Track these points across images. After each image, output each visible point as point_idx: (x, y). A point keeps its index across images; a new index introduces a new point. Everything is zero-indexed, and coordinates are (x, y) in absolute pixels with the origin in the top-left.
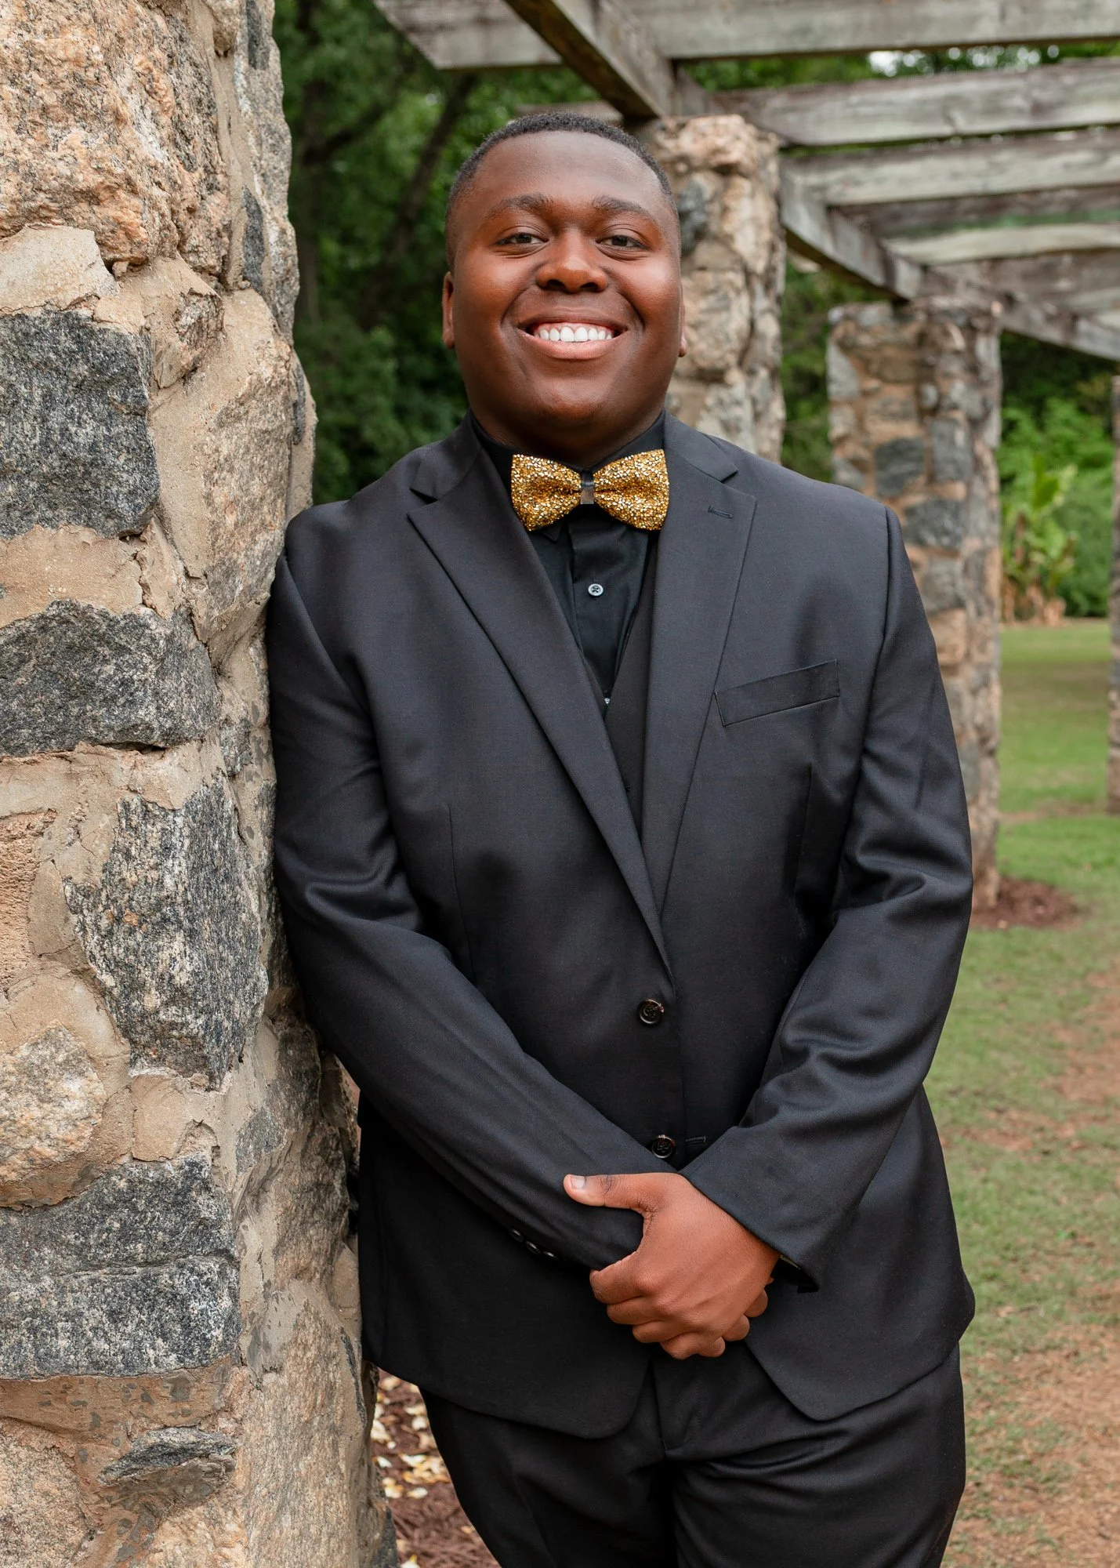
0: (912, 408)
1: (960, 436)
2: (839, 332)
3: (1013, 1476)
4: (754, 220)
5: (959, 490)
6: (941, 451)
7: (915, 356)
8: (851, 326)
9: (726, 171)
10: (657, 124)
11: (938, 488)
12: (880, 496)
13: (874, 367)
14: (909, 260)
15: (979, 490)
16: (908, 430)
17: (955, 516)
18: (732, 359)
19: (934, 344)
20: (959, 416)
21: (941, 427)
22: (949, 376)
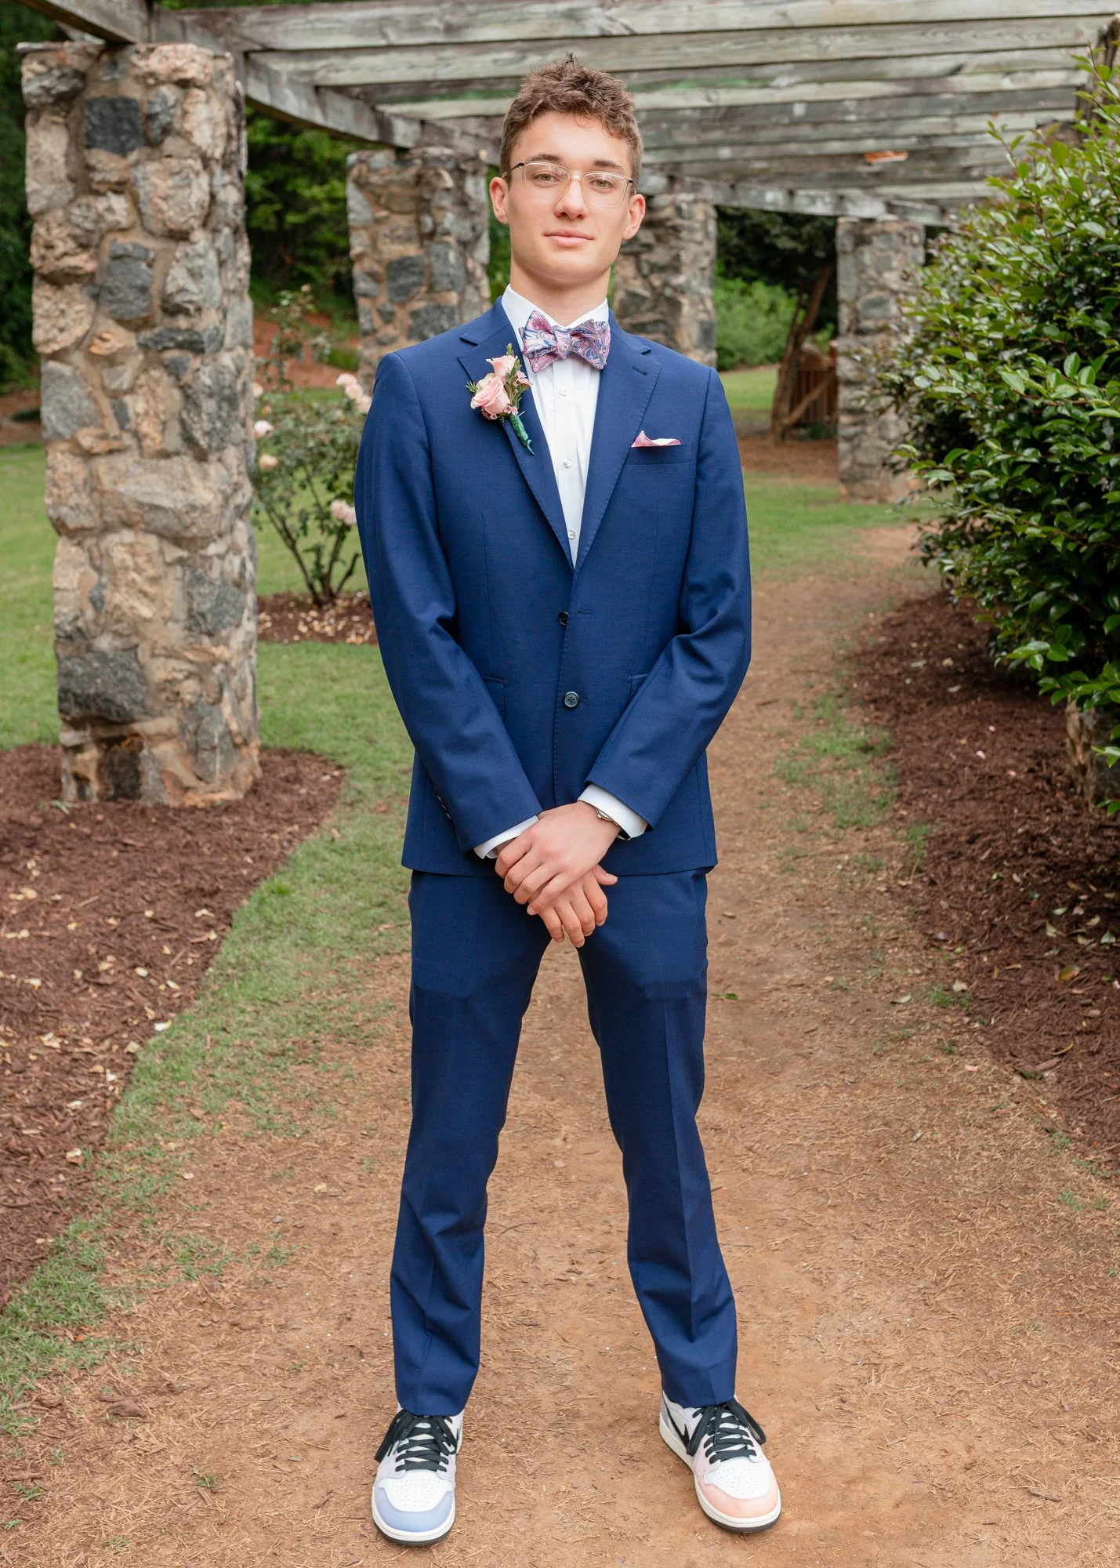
0: (414, 232)
1: (452, 256)
2: (355, 172)
3: (342, 1035)
4: (210, 120)
5: (453, 298)
6: (438, 267)
7: (415, 192)
8: (364, 167)
9: (185, 84)
10: (132, 48)
11: (436, 296)
12: (391, 301)
13: (383, 201)
14: (407, 118)
15: (471, 295)
16: (412, 250)
17: (451, 318)
18: (195, 223)
19: (429, 184)
20: (450, 239)
21: (437, 248)
22: (442, 209)
